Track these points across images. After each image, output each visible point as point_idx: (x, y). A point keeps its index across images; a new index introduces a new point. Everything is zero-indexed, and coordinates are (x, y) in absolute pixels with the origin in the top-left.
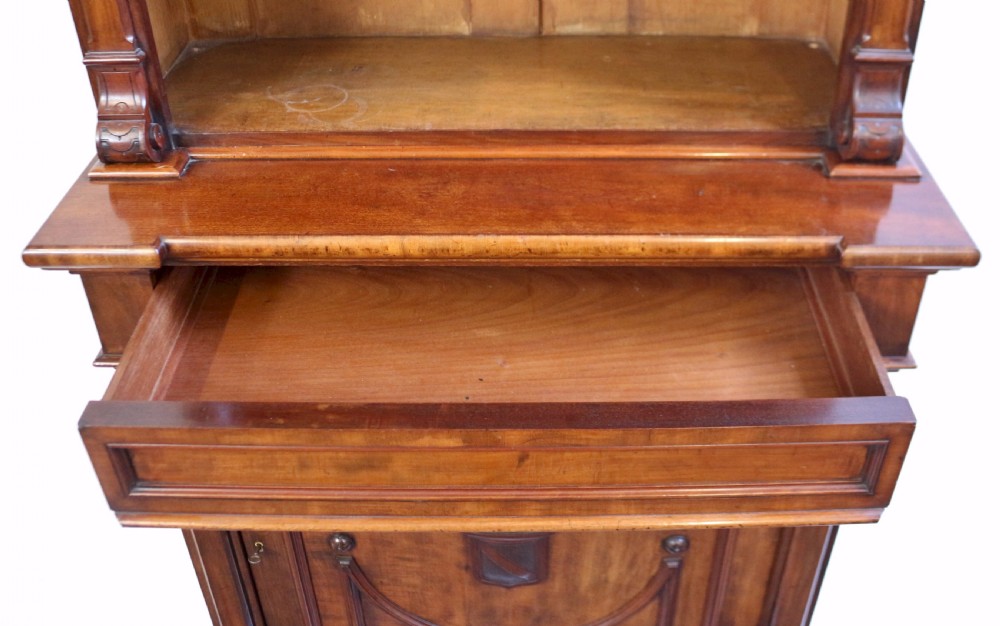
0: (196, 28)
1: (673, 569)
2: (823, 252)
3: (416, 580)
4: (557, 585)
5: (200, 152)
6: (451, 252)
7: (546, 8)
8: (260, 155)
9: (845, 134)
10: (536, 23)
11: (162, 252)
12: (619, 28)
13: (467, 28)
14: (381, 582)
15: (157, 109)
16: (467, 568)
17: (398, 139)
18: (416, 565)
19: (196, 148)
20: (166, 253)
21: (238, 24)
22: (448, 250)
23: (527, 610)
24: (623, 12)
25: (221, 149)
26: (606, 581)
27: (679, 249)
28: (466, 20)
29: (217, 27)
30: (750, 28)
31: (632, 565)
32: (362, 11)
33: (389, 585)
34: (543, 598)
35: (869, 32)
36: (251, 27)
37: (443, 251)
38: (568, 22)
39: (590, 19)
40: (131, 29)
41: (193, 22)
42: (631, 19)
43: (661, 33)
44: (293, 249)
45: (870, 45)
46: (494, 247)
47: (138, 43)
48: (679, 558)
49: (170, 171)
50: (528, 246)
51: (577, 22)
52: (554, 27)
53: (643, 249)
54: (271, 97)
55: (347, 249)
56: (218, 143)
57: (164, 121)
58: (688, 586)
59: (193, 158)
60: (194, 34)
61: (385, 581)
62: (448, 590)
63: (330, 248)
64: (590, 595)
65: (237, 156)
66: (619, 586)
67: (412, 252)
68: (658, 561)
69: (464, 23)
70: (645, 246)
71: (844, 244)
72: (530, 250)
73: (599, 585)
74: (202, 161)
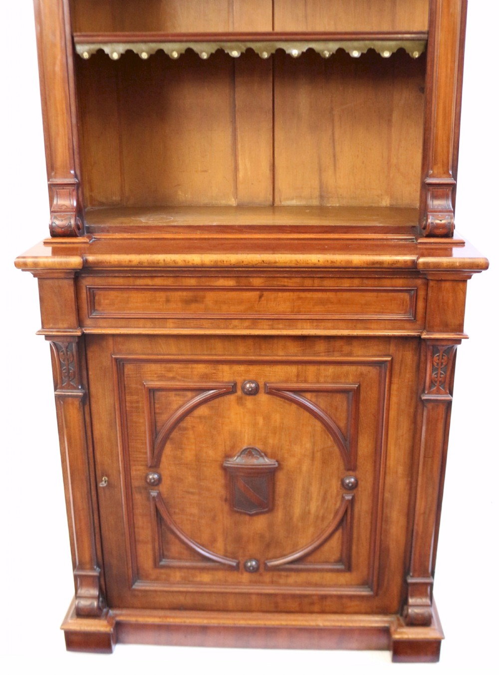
0: (92, 199)
1: (348, 500)
2: (409, 264)
3: (195, 511)
4: (279, 515)
5: (98, 235)
6: (225, 263)
7: (276, 191)
8: (129, 237)
9: (424, 223)
10: (271, 199)
11: (83, 261)
12: (315, 202)
13: (234, 202)
14: (175, 512)
15: (80, 211)
16: (226, 500)
17: (199, 230)
18: (196, 497)
19: (97, 234)
20: (85, 262)
21: (114, 198)
22: (223, 261)
23: (262, 536)
24: (317, 193)
25: (110, 234)
26: (309, 513)
27: (337, 261)
28: (234, 198)
29: (103, 200)
30: (386, 202)
31: (324, 499)
32: (180, 193)
33: (179, 514)
34: (271, 526)
35: (432, 169)
36: (121, 200)
37: (221, 261)
38: (288, 199)
39: (300, 197)
40: (73, 168)
41: (91, 196)
42: (321, 197)
43: (338, 205)
44: (148, 260)
45: (433, 176)
46: (246, 260)
47: (76, 176)
48: (353, 494)
49: (84, 239)
50: (263, 259)
51: (292, 199)
52: (281, 202)
53: (319, 261)
54: (133, 219)
55: (174, 261)
56: (108, 231)
57: (83, 218)
58: (359, 518)
59: (95, 238)
60: (91, 204)
61: (177, 511)
62: (214, 519)
63: (166, 260)
64: (300, 524)
65: (118, 237)
66: (317, 517)
67: (206, 263)
68: (340, 497)
69: (233, 200)
70: (320, 260)
71: (418, 258)
72: (263, 261)
73: (305, 515)
74: (99, 239)
